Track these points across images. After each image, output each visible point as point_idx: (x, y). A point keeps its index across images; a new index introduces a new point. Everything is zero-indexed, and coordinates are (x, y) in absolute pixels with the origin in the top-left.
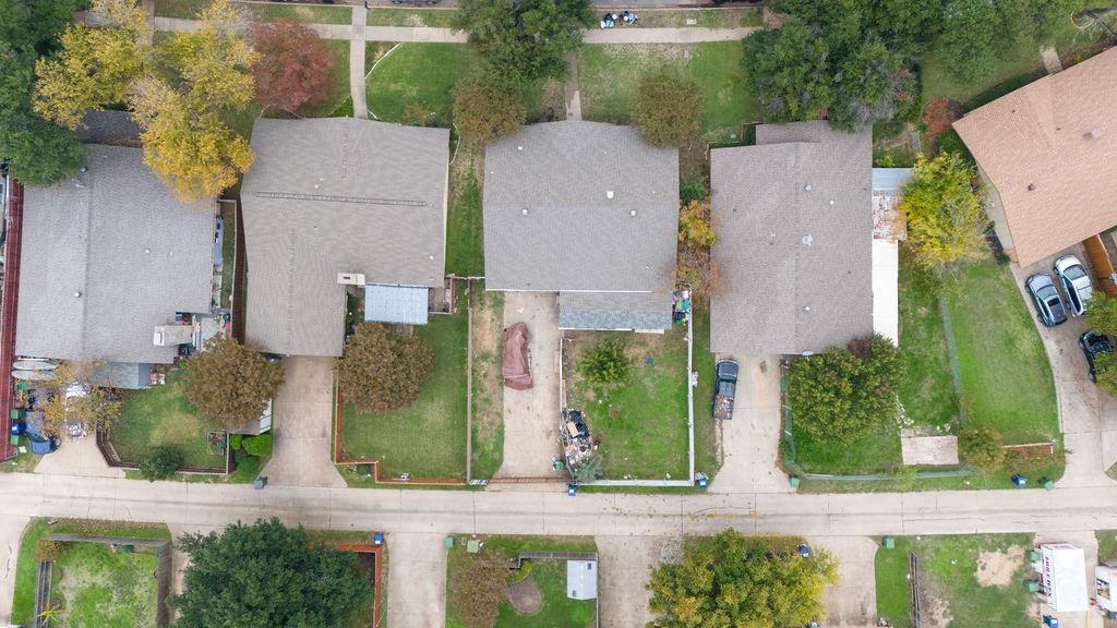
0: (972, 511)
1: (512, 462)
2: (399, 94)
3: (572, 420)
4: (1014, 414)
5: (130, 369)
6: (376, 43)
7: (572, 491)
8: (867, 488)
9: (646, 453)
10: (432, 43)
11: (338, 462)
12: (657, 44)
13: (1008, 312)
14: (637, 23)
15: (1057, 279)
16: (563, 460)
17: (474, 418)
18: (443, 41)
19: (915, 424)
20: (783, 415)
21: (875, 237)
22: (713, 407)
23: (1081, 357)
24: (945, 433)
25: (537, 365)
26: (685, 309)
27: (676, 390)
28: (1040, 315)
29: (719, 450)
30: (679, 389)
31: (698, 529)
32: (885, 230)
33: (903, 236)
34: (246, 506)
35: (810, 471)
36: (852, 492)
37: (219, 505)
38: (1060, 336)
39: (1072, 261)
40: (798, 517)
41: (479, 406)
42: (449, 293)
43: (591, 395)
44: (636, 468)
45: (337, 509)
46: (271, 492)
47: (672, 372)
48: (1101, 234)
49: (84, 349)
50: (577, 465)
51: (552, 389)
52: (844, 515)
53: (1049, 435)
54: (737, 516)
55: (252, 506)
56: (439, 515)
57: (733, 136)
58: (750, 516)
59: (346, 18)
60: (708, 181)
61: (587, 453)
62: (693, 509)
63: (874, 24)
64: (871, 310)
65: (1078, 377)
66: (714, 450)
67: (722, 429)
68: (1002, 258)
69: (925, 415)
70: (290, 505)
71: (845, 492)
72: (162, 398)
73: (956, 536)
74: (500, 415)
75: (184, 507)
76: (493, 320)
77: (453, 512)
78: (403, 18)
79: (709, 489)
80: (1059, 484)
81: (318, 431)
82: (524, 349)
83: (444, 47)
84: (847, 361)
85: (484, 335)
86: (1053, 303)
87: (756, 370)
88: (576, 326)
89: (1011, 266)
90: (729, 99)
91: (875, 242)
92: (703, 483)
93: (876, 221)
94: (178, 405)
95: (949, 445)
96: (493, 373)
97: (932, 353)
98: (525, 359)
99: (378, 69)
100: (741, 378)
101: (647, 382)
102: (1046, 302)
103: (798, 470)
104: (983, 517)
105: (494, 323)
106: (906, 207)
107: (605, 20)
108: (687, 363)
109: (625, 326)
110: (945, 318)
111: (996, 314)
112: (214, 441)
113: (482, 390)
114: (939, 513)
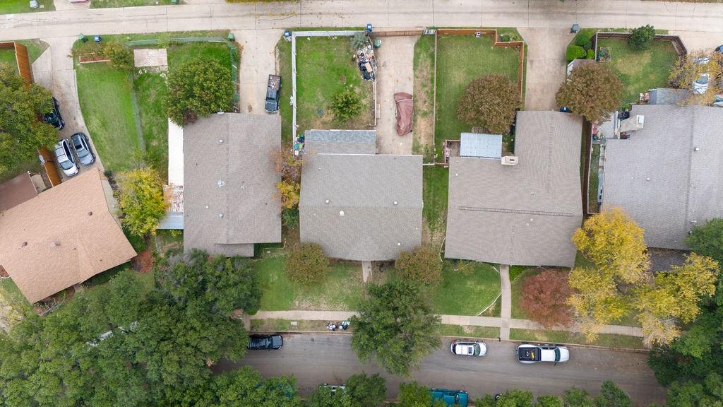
0: (126, 21)
1: (408, 46)
2: (479, 283)
3: (369, 73)
4: (102, 80)
5: (663, 101)
6: (494, 316)
7: (369, 27)
8: (188, 34)
9: (322, 54)
10: (457, 314)
11: (522, 43)
12: (315, 310)
13: (106, 143)
14: (328, 323)
15: (77, 162)
16: (375, 48)
17: (433, 74)
18: (450, 316)
19: (159, 74)
20: (238, 78)
21: (182, 187)
22: (281, 82)
23: (63, 115)
24: (142, 68)
25: (391, 109)
26: (298, 144)
27: (304, 93)
28: (87, 141)
29: (277, 56)
30: (302, 94)
31: (292, 6)
32: (176, 191)
33: (166, 187)
34: (586, 14)
35: (222, 44)
36: (197, 32)
37: (604, 14)
38: (76, 128)
39: (69, 172)
40: (230, 15)
41: (429, 82)
42: (447, 154)
43: (357, 90)
44: (329, 44)
45: (523, 13)
46: (567, 23)
47: (306, 105)
48: (51, 187)
49: (693, 113)
50: (366, 44)
51: (382, 94)
52: (202, 17)
53: (82, 68)
54: (267, 15)
55: (582, 14)
56: (456, 10)
57: (269, 252)
58: (259, 15)
59: (513, 333)
60: (283, 223)
61: (360, 52)
62: (294, 18)
63: (179, 309)
64: (184, 141)
65: (66, 103)
66: (280, 56)
67: (276, 69)
68: (108, 174)
69: (153, 79)
70: (555, 15)
71: (201, 32)
72: (642, 84)
73: (135, 6)
74: (416, 76)
75: (628, 12)
76: (420, 138)
77: (447, 13)
78: (476, 332)
79: (283, 31)
80: (76, 39)
81: (536, 64)
82: (399, 118)
83: (449, 312)
84: (197, 107)
85: (425, 127)
86: (79, 147)
87: (255, 106)
88: (365, 133)
89: (103, 170)
90: (271, 275)
91: (182, 184)
92: (287, 34)
93: (182, 197)
94: (631, 80)
95: (139, 61)
96: (420, 104)
97: (150, 118)
98: (398, 112)
99: (493, 299)
100: (264, 102)
101: (322, 99)
102: (83, 147)
103: (229, 44)
104: (120, 18)
105: (419, 136)
106: (163, 204)
107: (347, 326)
108: (297, 111)
109: (334, 132)
110: (142, 139)
111: (112, 141)
112: (606, 56)
113: (428, 92)
114: (145, 19)
